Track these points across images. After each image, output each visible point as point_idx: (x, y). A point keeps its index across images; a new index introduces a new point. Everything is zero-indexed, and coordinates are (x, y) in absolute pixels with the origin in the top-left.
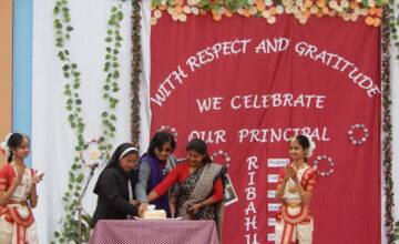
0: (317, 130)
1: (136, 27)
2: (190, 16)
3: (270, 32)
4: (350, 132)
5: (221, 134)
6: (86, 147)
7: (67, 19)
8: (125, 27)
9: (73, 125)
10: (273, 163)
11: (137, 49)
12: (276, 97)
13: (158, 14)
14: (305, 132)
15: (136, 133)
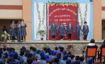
1: (47, 7)
2: (53, 5)
3: (63, 7)
4: (73, 20)
5: (57, 20)
6: (41, 22)
7: (38, 6)
8: (45, 7)
9: (39, 19)
10: (64, 23)
11: (47, 9)
12: (64, 15)
13: (49, 5)
14: (68, 20)
15: (47, 20)
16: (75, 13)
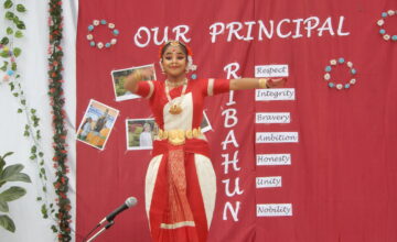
0: (329, 20)
4: (381, 23)
5: (182, 30)
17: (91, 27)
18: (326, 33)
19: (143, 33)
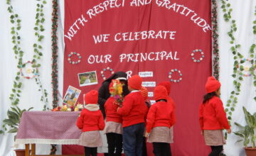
0: (171, 53)
4: (192, 54)
5: (108, 57)
6: (24, 66)
9: (16, 52)
10: (142, 74)
12: (144, 34)
14: (163, 55)
15: (55, 56)
16: (199, 21)
17: (70, 55)
18: (169, 58)
19: (92, 58)
